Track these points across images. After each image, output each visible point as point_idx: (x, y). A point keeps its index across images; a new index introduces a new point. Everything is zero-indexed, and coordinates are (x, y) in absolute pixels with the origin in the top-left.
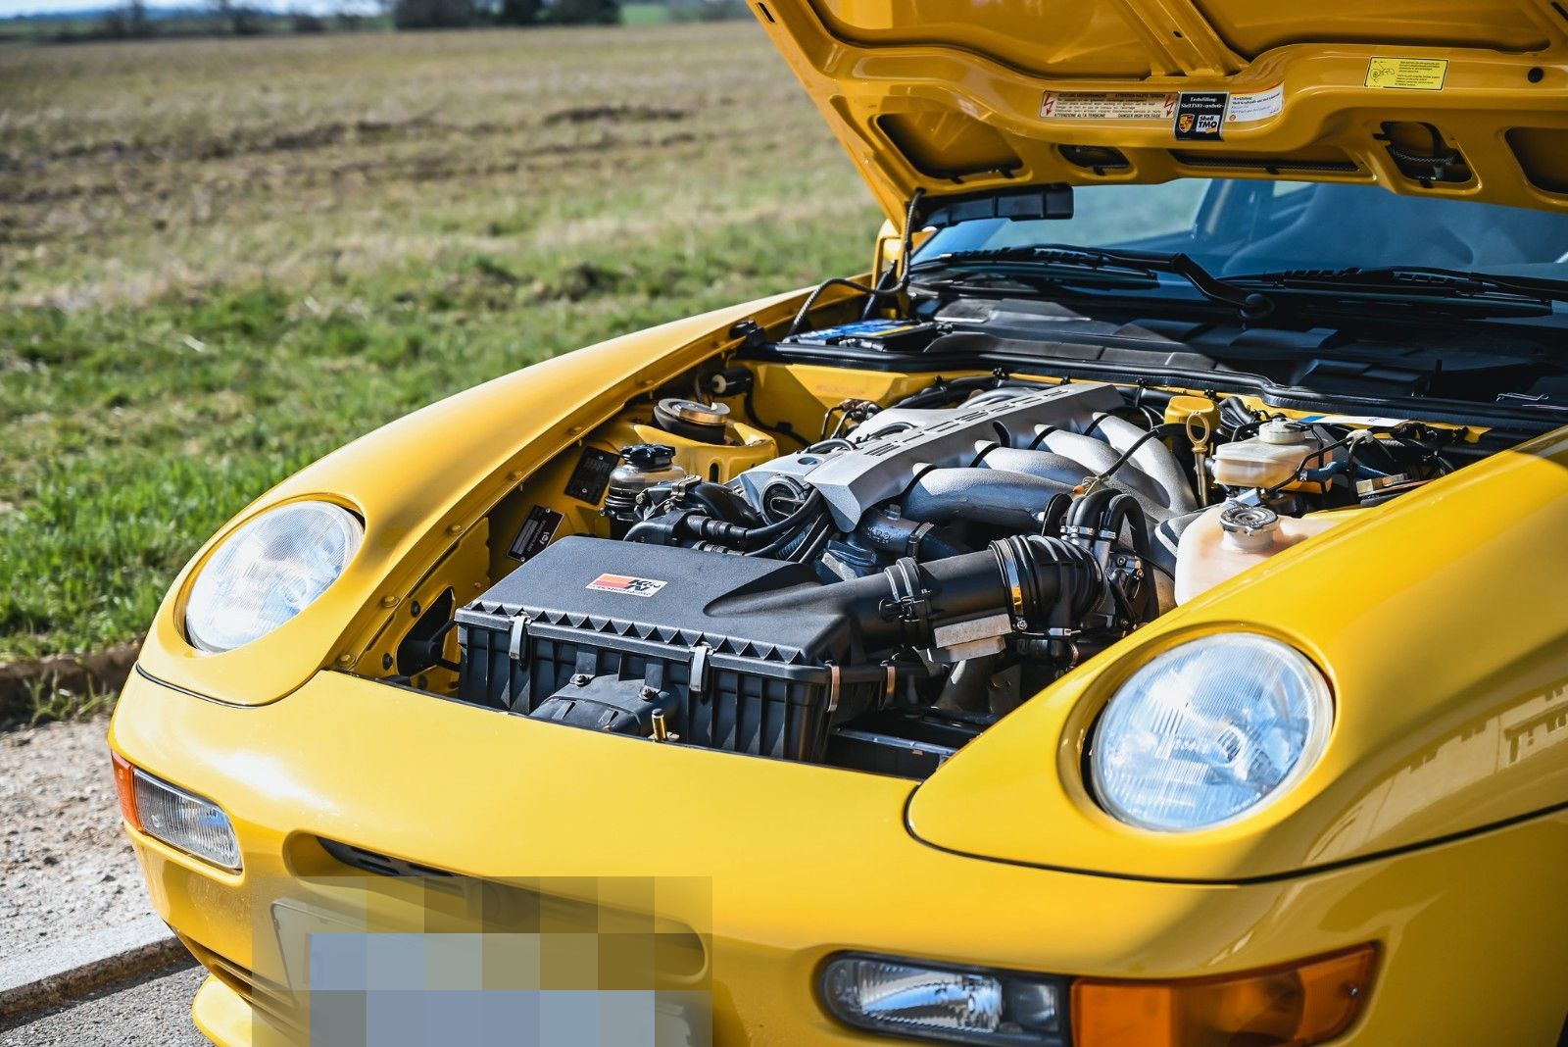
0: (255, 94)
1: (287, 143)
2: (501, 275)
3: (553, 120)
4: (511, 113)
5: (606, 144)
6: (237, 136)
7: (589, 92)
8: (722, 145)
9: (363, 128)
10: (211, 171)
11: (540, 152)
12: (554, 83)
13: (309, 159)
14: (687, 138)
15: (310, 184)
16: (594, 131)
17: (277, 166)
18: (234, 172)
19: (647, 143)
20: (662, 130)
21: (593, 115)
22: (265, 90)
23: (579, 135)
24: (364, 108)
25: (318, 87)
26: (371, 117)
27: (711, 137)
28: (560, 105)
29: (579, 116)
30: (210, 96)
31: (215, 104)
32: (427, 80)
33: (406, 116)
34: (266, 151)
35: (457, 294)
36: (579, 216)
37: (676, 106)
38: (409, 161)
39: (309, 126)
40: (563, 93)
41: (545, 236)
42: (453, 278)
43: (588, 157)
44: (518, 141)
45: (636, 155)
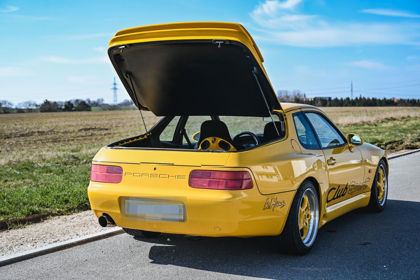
0: (13, 125)
1: (23, 135)
2: (76, 158)
3: (80, 130)
4: (71, 129)
5: (92, 135)
6: (11, 134)
7: (87, 125)
8: (117, 135)
9: (39, 132)
10: (7, 141)
11: (78, 137)
12: (79, 123)
13: (28, 139)
14: (110, 134)
15: (30, 143)
16: (90, 132)
17: (22, 140)
18: (13, 141)
19: (101, 135)
20: (104, 132)
21: (89, 129)
22: (16, 125)
23: (86, 133)
24: (38, 128)
25: (28, 124)
26: (40, 130)
27: (114, 134)
28: (81, 128)
29: (86, 130)
30: (4, 125)
31: (5, 127)
32: (51, 122)
33: (48, 130)
34: (19, 137)
35: (68, 162)
36: (90, 148)
37: (106, 127)
38: (51, 139)
39: (27, 132)
40: (81, 125)
41: (84, 152)
42: (67, 159)
43: (89, 138)
44: (73, 135)
45: (100, 137)
